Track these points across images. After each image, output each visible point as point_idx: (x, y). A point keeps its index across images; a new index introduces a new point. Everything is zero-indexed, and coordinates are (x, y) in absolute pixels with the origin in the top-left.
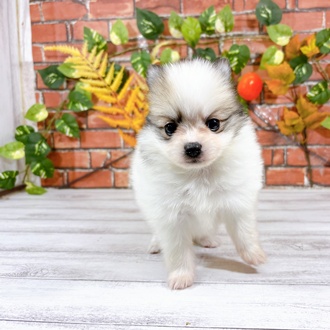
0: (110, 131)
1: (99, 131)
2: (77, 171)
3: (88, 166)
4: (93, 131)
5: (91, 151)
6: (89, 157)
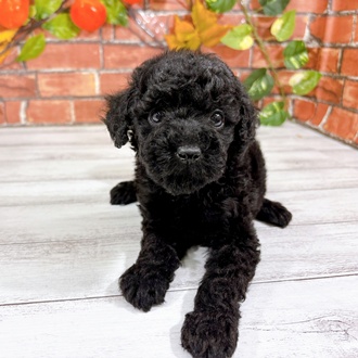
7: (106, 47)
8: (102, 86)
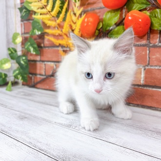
0: (56, 49)
1: (50, 49)
2: (38, 76)
3: (44, 74)
4: (47, 49)
5: (46, 63)
6: (44, 68)
7: (151, 49)
8: (146, 78)
